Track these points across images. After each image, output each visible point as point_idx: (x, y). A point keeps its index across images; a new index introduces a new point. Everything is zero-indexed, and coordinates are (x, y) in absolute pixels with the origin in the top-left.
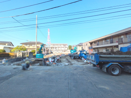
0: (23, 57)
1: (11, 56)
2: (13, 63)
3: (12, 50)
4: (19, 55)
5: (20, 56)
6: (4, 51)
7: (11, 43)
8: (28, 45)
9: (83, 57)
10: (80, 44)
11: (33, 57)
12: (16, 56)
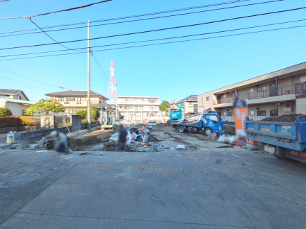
0: (55, 127)
1: (26, 125)
2: (34, 143)
3: (28, 110)
4: (47, 122)
5: (49, 124)
6: (9, 112)
7: (22, 92)
8: (65, 99)
9: (210, 128)
10: (191, 96)
11: (82, 128)
12: (39, 124)
